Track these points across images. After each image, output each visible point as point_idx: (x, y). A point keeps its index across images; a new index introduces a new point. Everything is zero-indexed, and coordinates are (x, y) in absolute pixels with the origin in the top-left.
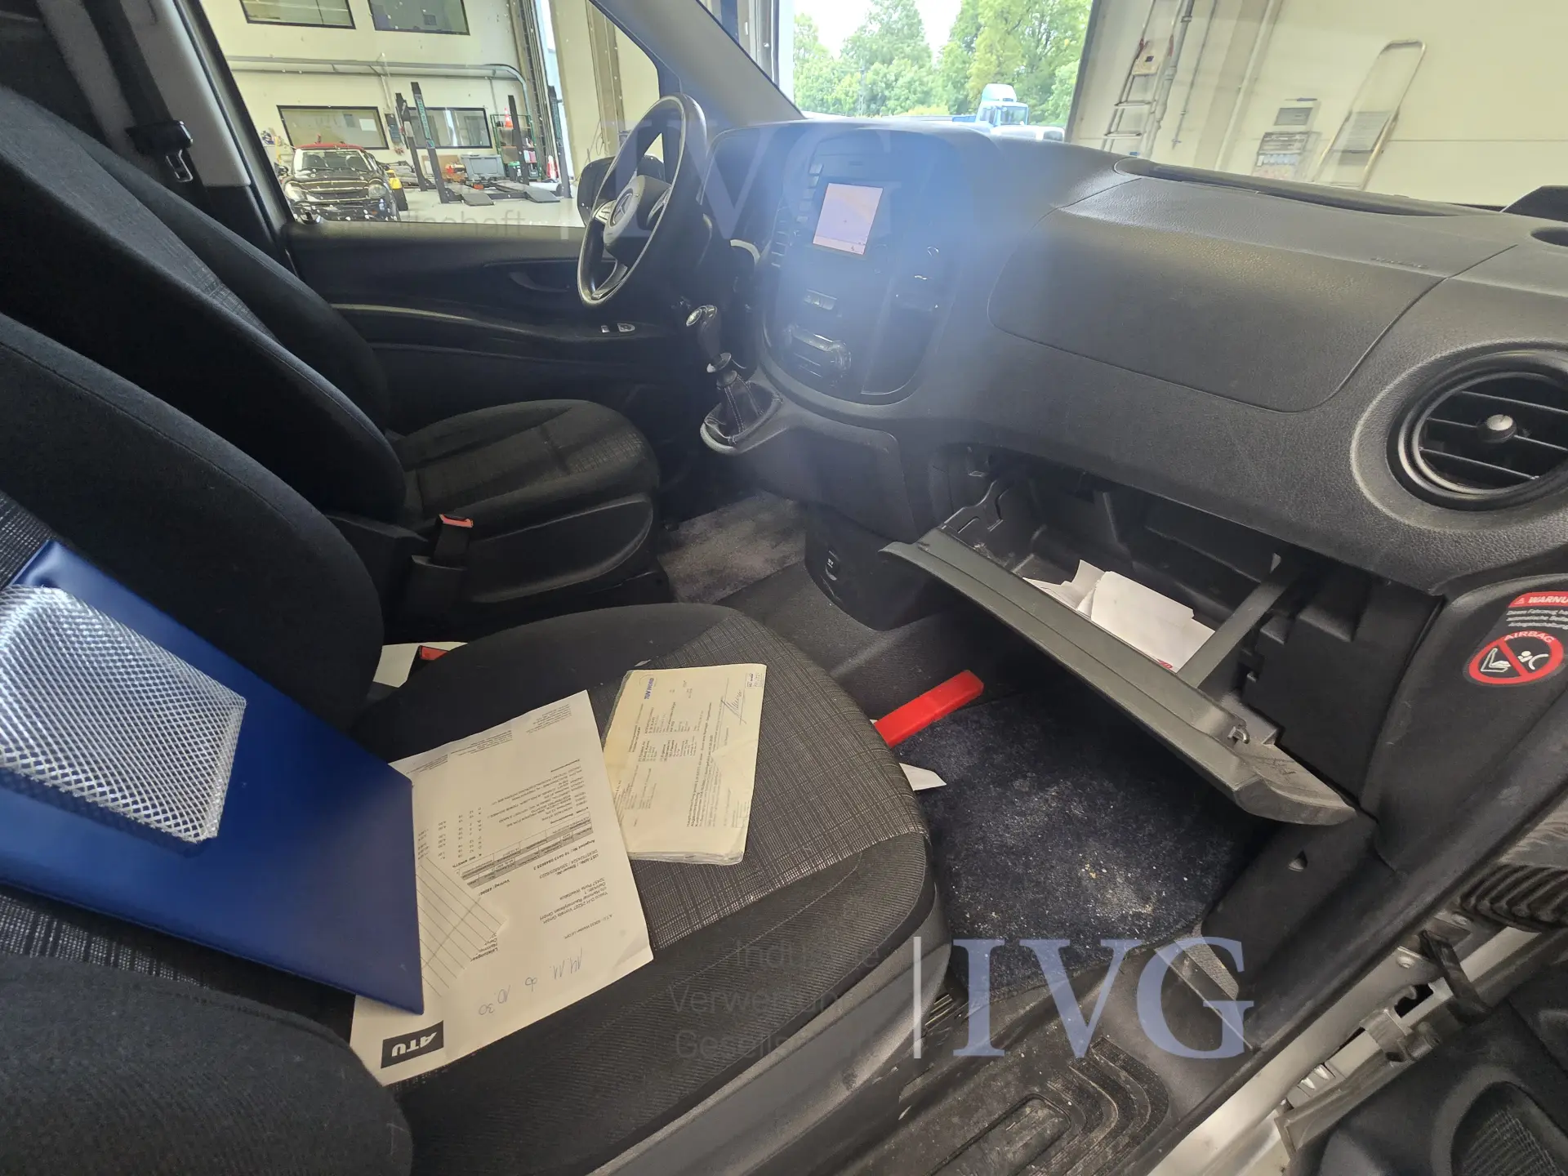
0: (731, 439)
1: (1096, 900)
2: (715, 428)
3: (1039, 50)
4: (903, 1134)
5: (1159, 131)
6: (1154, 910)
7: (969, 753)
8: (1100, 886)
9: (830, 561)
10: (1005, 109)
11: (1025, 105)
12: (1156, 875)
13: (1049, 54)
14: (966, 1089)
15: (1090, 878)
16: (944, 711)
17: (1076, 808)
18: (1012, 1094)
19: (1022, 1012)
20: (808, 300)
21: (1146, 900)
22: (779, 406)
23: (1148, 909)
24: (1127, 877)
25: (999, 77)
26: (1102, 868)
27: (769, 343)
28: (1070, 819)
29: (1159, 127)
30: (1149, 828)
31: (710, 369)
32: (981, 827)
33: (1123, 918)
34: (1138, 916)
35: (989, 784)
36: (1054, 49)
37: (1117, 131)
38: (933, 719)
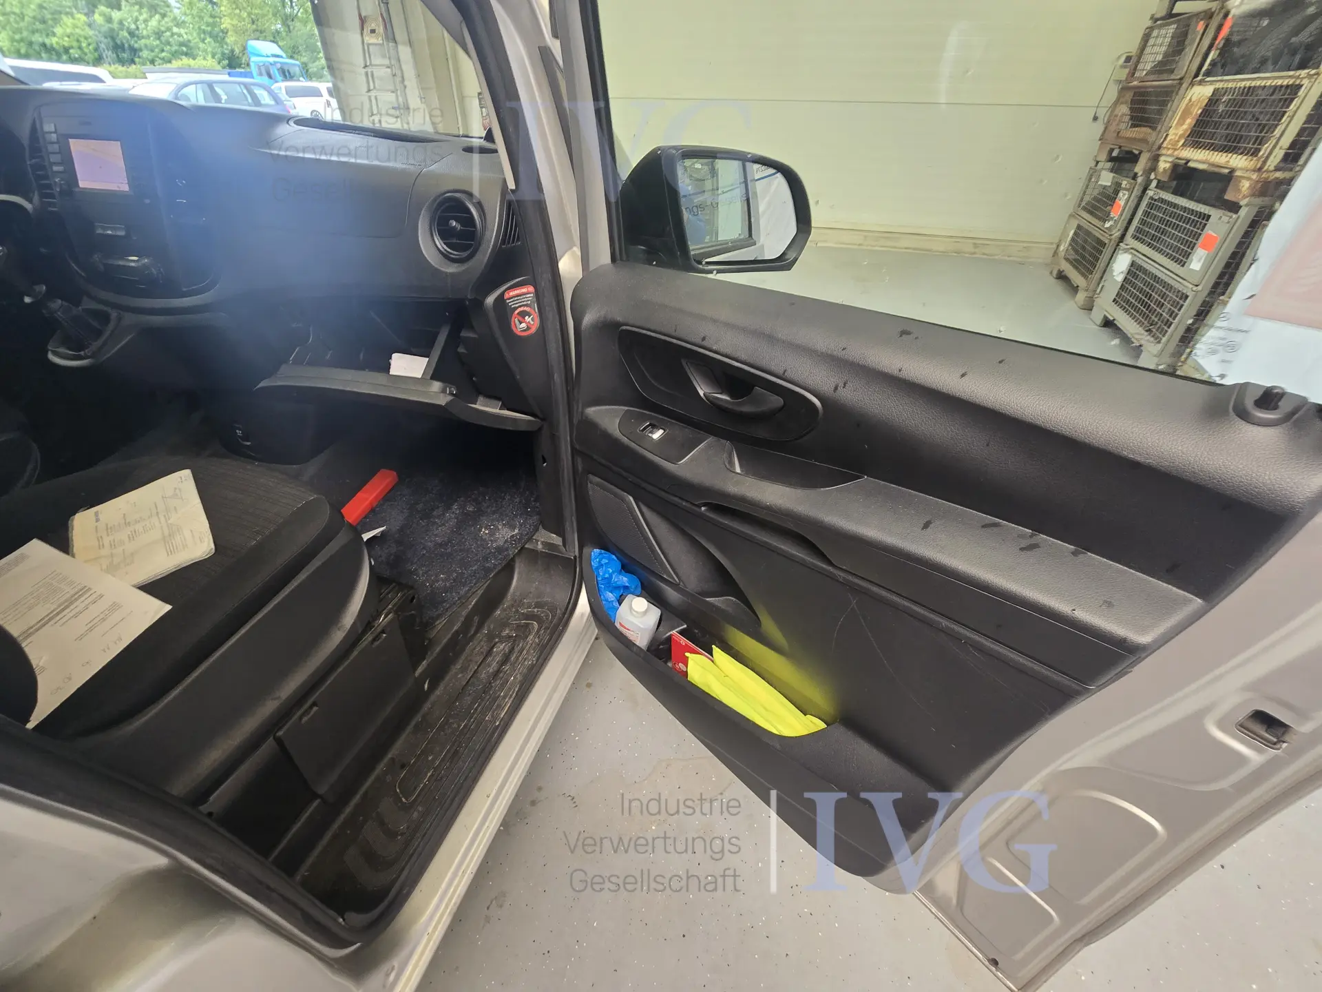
0: (85, 354)
1: (491, 541)
2: (62, 350)
3: (288, 10)
4: (433, 698)
5: (407, 89)
6: (519, 530)
7: (402, 512)
8: (492, 534)
9: (237, 431)
10: (279, 66)
11: (297, 62)
12: (516, 516)
13: (299, 14)
14: (461, 661)
15: (486, 534)
16: (375, 498)
17: (469, 508)
18: (486, 648)
19: (470, 607)
20: (99, 231)
21: (513, 528)
22: (119, 319)
23: (516, 531)
24: (504, 524)
25: (258, 34)
26: (490, 526)
27: (83, 274)
28: (467, 514)
29: (405, 87)
30: (508, 497)
31: (27, 300)
32: (421, 543)
33: (506, 541)
34: (512, 536)
35: (419, 521)
36: (301, 10)
37: (375, 87)
38: (371, 503)
